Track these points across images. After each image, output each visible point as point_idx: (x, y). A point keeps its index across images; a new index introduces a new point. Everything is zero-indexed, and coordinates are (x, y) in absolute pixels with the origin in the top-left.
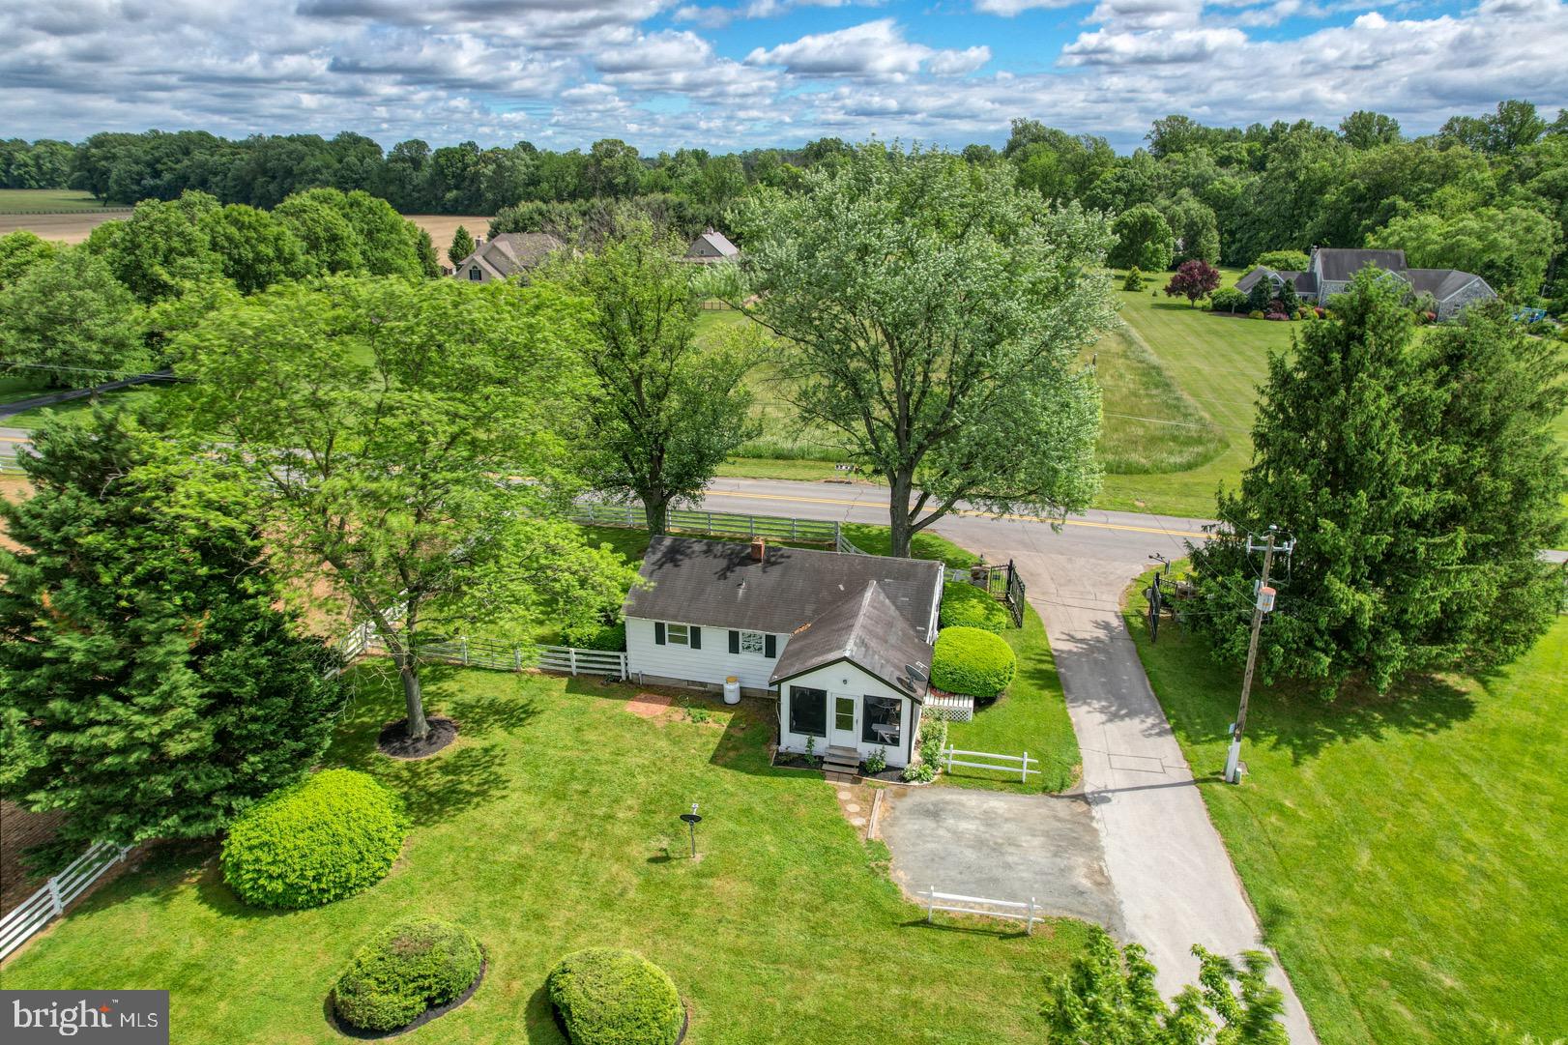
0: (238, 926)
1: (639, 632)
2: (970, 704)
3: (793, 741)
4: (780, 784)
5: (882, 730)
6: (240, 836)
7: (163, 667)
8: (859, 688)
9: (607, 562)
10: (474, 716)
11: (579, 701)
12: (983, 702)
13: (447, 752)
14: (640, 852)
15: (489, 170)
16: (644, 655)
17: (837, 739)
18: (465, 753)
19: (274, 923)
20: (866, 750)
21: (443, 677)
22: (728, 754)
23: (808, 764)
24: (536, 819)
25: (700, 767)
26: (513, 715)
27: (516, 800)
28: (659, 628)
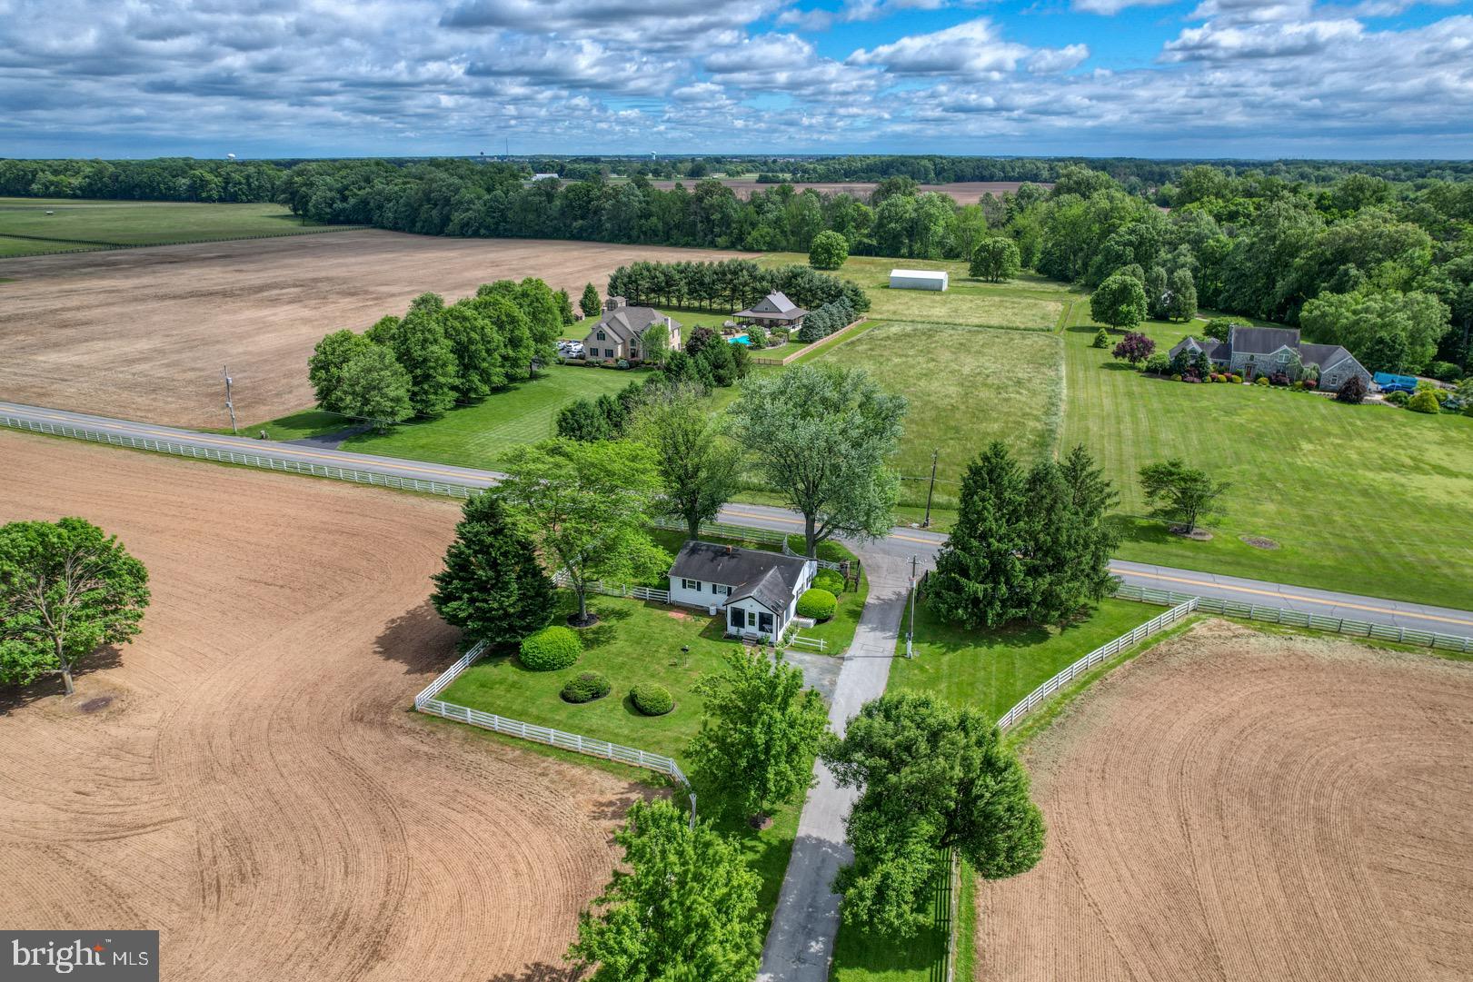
0: (528, 675)
1: (676, 583)
2: (811, 622)
3: (732, 630)
4: (724, 645)
5: (766, 627)
6: (525, 644)
7: (508, 583)
8: (757, 609)
9: (660, 554)
10: (604, 614)
11: (648, 610)
12: (819, 621)
13: (594, 626)
14: (666, 662)
15: (608, 205)
16: (678, 592)
17: (751, 630)
18: (600, 628)
19: (538, 674)
20: (760, 634)
21: (592, 598)
22: (706, 634)
23: (737, 639)
24: (629, 650)
25: (694, 638)
26: (621, 615)
27: (620, 644)
28: (684, 581)
